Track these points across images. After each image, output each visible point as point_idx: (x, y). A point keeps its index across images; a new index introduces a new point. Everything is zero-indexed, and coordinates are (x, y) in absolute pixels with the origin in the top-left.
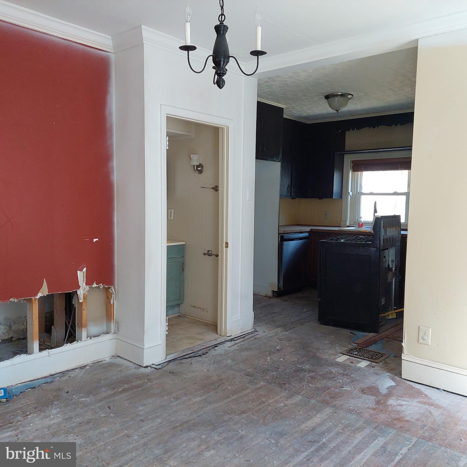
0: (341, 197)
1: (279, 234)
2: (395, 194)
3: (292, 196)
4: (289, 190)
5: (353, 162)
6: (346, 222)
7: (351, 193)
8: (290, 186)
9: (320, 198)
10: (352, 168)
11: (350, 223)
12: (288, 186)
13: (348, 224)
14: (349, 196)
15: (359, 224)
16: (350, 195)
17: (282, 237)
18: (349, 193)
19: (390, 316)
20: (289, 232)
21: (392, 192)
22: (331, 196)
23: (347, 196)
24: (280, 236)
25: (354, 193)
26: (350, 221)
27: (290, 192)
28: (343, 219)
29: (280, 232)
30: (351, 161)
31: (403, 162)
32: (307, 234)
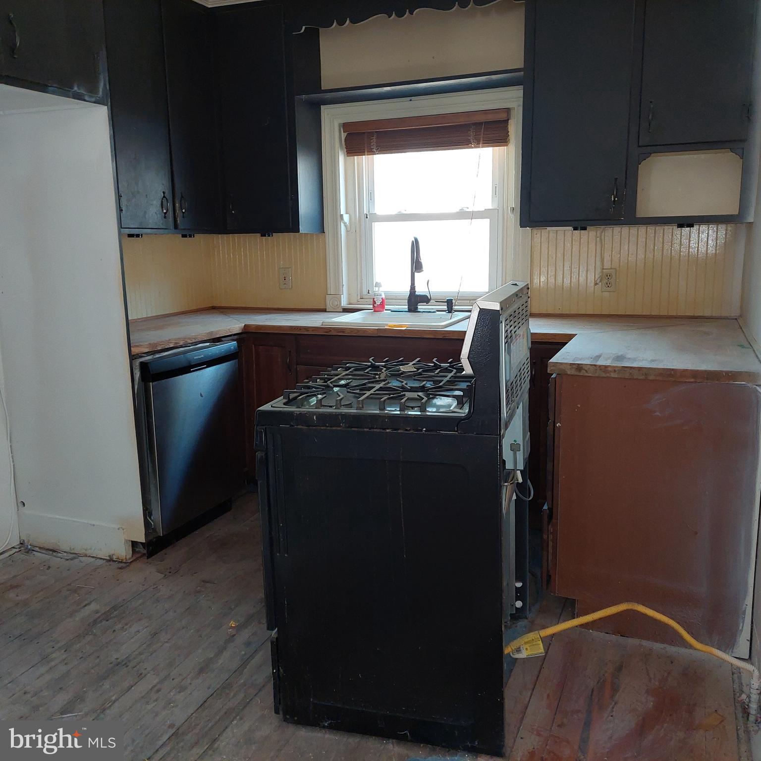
0: (323, 231)
1: (132, 357)
2: (463, 215)
3: (181, 226)
4: (167, 210)
5: (345, 126)
6: (338, 296)
7: (346, 218)
8: (169, 195)
9: (266, 232)
10: (343, 143)
11: (349, 299)
12: (164, 197)
13: (344, 303)
14: (342, 224)
15: (374, 302)
16: (345, 223)
17: (144, 366)
18: (342, 216)
19: (523, 648)
20: (172, 346)
21: (455, 209)
22: (295, 228)
23: (337, 225)
24: (137, 363)
25: (353, 216)
26: (349, 294)
27: (170, 214)
28: (332, 291)
29: (135, 350)
30: (340, 125)
31: (481, 124)
32: (232, 345)
